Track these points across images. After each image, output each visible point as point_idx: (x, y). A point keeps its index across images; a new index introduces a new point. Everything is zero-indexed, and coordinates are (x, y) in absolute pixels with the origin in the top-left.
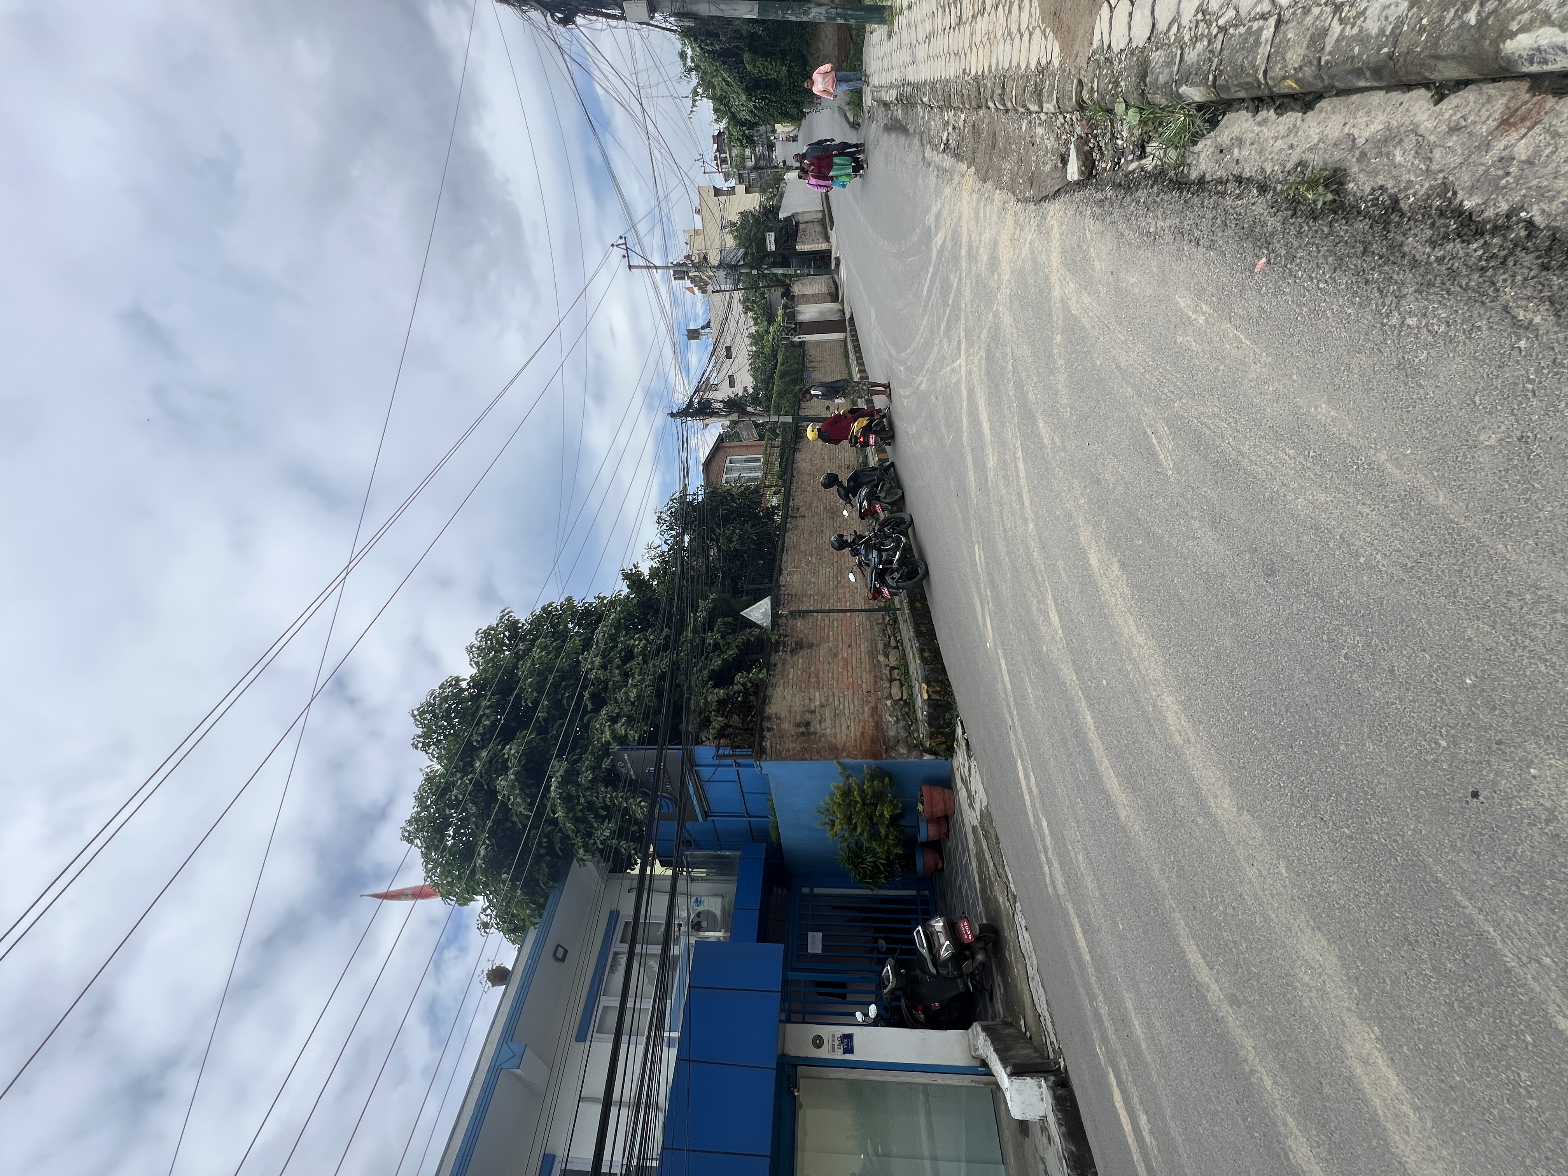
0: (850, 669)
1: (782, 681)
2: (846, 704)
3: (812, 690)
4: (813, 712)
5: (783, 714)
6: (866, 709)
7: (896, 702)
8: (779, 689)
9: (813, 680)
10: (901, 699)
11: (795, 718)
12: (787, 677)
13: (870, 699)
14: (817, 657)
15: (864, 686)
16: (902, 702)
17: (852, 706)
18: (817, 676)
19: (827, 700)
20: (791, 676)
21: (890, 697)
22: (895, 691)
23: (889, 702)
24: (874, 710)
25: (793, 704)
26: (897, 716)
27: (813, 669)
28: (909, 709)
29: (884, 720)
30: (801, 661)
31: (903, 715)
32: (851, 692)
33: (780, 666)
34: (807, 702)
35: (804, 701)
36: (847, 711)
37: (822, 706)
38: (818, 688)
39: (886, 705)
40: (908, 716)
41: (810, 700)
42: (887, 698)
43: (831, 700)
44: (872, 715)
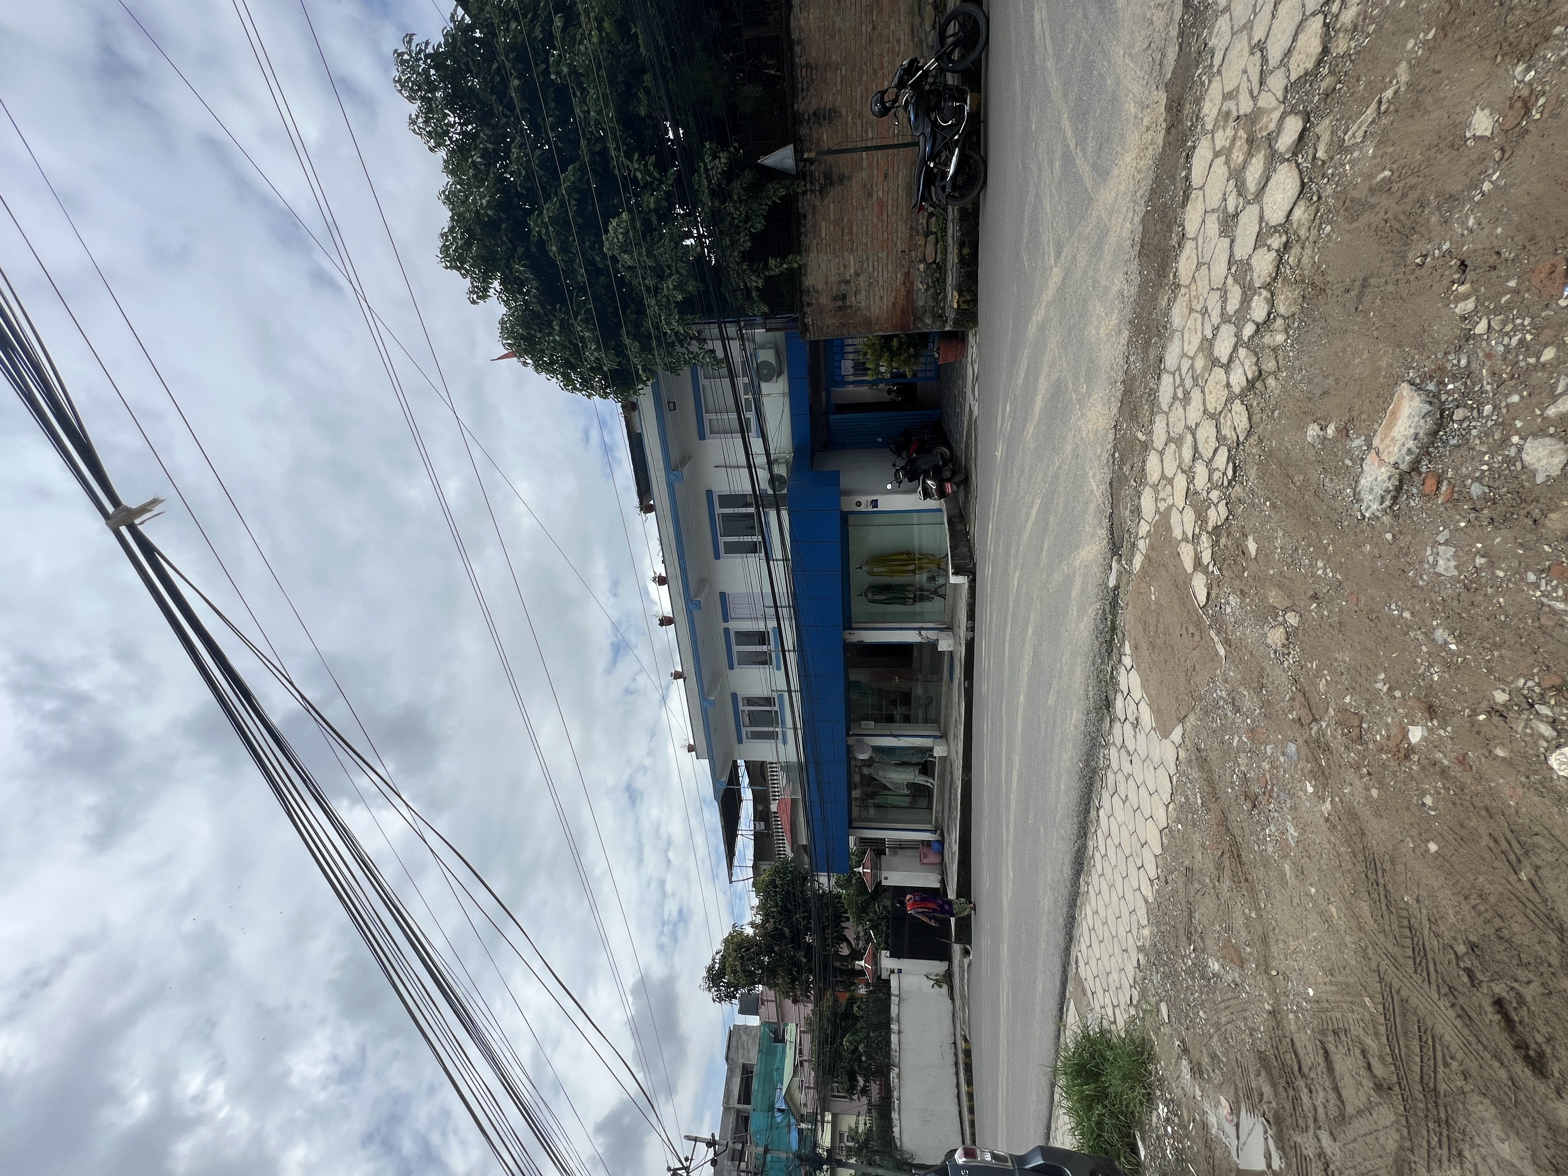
0: (885, 218)
1: (815, 242)
2: (880, 270)
3: (846, 254)
4: (848, 282)
5: (820, 286)
6: (899, 275)
7: (928, 266)
8: (813, 255)
9: (846, 238)
10: (934, 262)
11: (832, 290)
12: (820, 236)
13: (904, 262)
14: (850, 201)
15: (899, 245)
16: (934, 266)
17: (885, 273)
18: (851, 234)
19: (862, 267)
20: (823, 235)
21: (923, 260)
22: (930, 250)
23: (922, 266)
24: (907, 275)
25: (829, 274)
26: (927, 284)
27: (845, 219)
28: (940, 273)
29: (915, 288)
30: (832, 206)
31: (933, 282)
32: (885, 254)
33: (810, 217)
34: (842, 269)
35: (839, 269)
36: (880, 279)
37: (857, 274)
38: (852, 250)
39: (919, 269)
40: (939, 282)
41: (845, 267)
42: (920, 262)
43: (865, 266)
44: (904, 283)
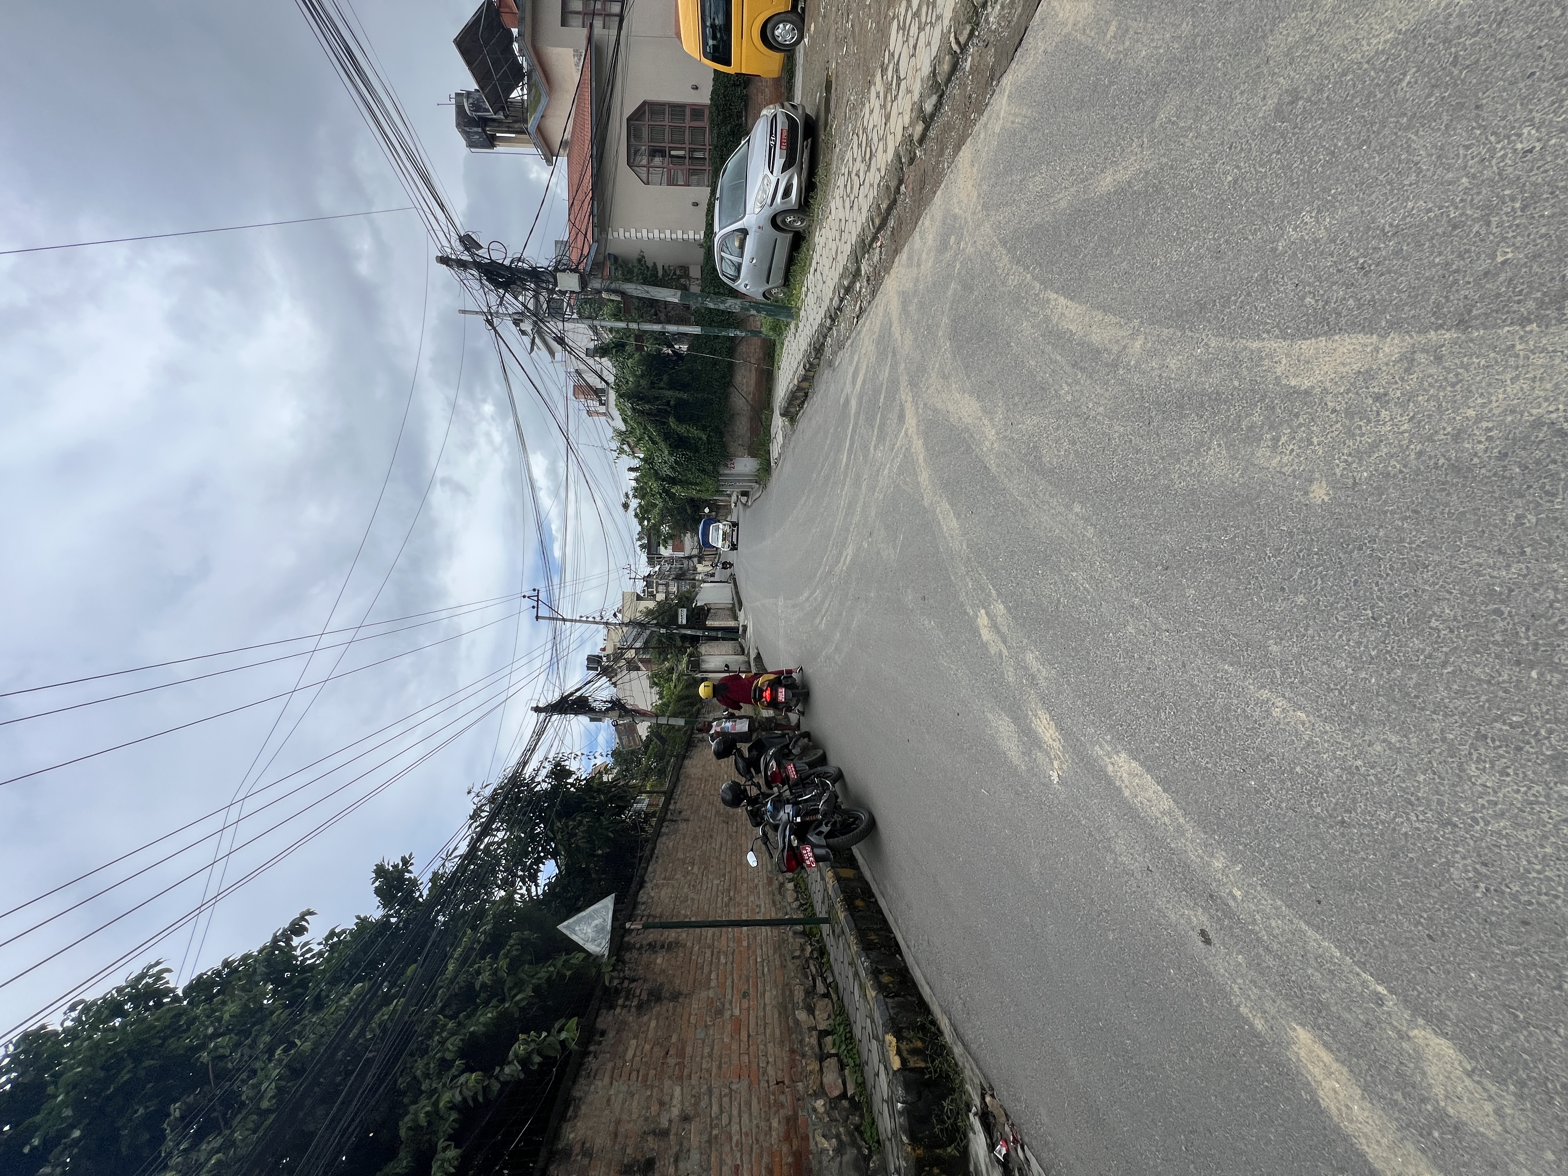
0: (744, 1034)
1: (610, 1065)
2: (735, 1112)
3: (667, 1083)
4: (664, 1134)
5: (601, 1141)
6: (775, 1124)
7: (833, 1103)
8: (599, 1084)
9: (671, 1061)
10: (844, 1095)
11: (624, 1149)
12: (623, 1057)
13: (782, 1098)
14: (686, 1016)
15: (771, 1071)
16: (845, 1103)
17: (745, 1117)
18: (681, 1054)
19: (696, 1104)
20: (630, 1053)
21: (821, 1092)
22: (831, 1078)
23: (820, 1103)
24: (791, 1122)
25: (625, 1117)
26: (838, 1136)
27: (674, 1039)
28: (862, 1117)
29: (812, 1146)
30: (653, 1024)
31: (850, 1134)
32: (745, 1083)
33: (611, 1034)
34: (654, 1109)
35: (649, 1108)
36: (735, 1128)
37: (686, 1118)
38: (680, 1078)
39: (815, 1110)
40: (861, 1134)
41: (662, 1104)
42: (816, 1095)
43: (703, 1104)
44: (787, 1138)
